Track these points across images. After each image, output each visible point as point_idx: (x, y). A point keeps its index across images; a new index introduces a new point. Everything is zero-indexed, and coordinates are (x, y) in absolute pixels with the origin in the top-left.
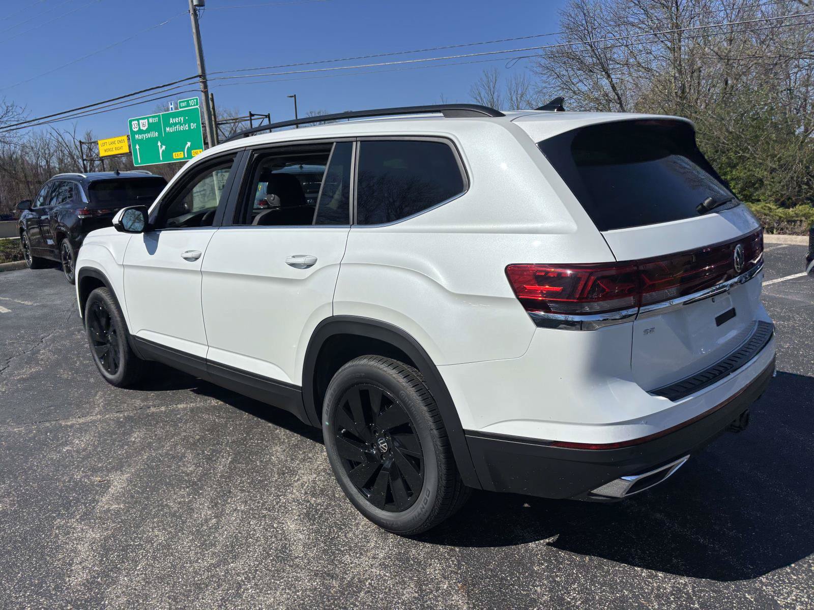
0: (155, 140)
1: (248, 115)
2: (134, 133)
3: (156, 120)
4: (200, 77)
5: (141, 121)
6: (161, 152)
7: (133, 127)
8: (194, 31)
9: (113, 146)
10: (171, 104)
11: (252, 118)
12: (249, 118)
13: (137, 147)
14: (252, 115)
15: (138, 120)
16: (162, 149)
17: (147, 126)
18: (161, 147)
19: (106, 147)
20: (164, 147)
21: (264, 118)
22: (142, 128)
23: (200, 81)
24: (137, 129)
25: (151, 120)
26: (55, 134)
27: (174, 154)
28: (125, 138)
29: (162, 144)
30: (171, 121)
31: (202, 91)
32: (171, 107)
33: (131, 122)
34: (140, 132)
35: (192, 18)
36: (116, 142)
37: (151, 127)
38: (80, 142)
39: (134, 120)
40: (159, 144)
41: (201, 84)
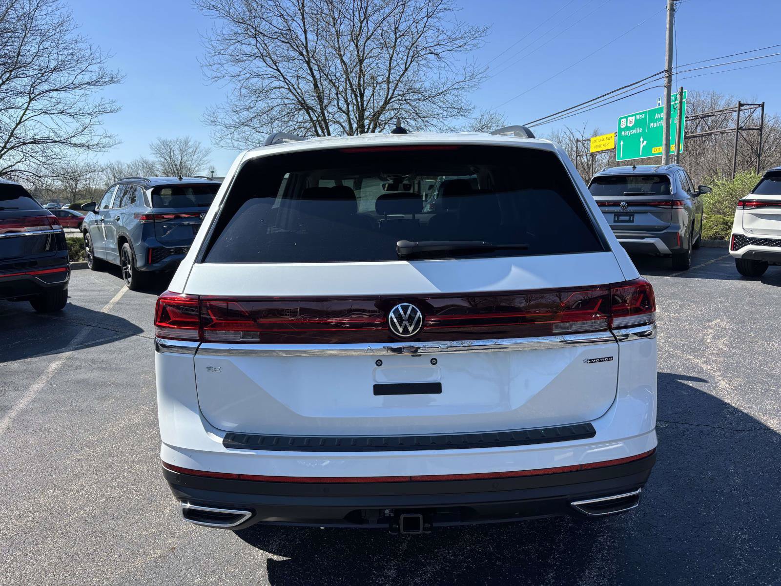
0: (639, 135)
1: (737, 105)
2: (621, 130)
3: (643, 116)
4: (666, 72)
5: (629, 118)
6: (642, 146)
7: (622, 124)
8: (668, 26)
9: (602, 143)
10: (659, 100)
11: (743, 108)
12: (737, 109)
13: (622, 143)
14: (741, 105)
15: (626, 118)
16: (643, 144)
17: (634, 122)
18: (643, 142)
19: (596, 144)
20: (645, 142)
21: (756, 108)
22: (629, 125)
23: (665, 76)
24: (625, 126)
25: (638, 117)
26: (568, 133)
27: (653, 149)
28: (613, 135)
29: (644, 140)
30: (657, 117)
31: (665, 87)
32: (658, 102)
33: (620, 120)
34: (627, 128)
35: (668, 13)
36: (605, 139)
37: (638, 123)
38: (577, 140)
39: (623, 118)
40: (642, 139)
41: (665, 79)
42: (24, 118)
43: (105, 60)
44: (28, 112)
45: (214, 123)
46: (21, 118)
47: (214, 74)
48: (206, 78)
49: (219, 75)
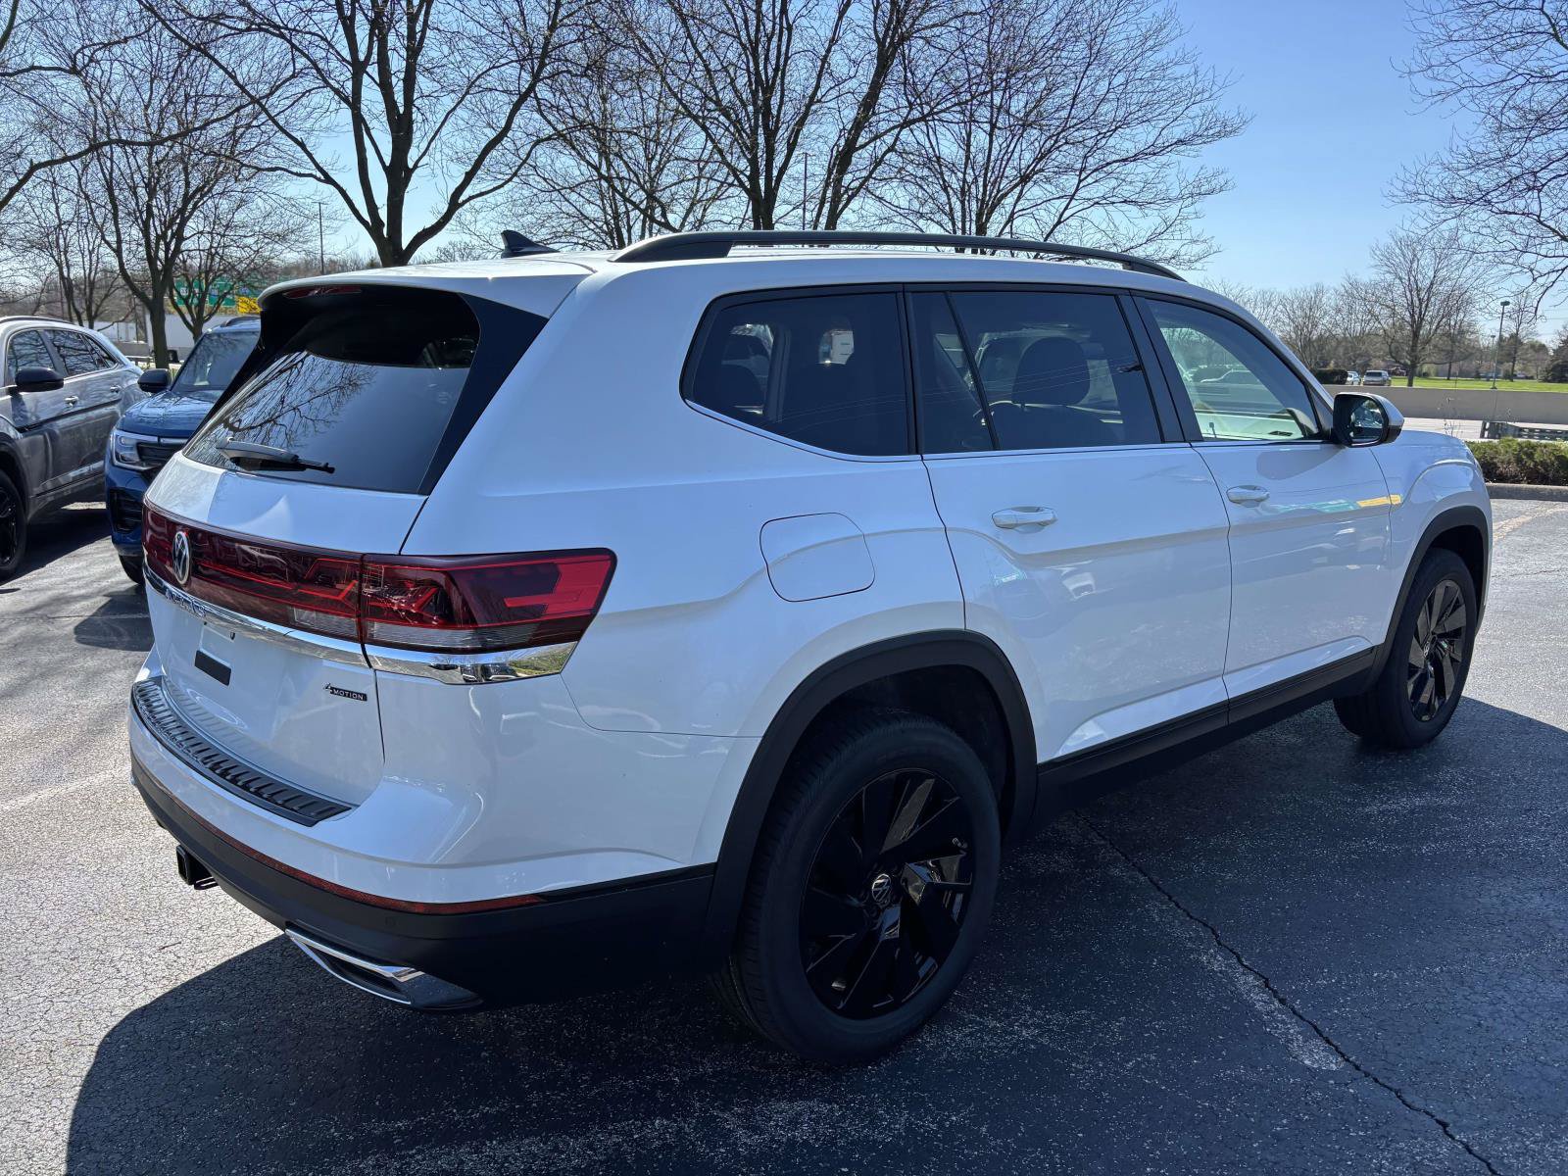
42: (1065, 215)
43: (1219, 93)
44: (1074, 203)
45: (1414, 197)
46: (1061, 215)
47: (1438, 86)
48: (1418, 98)
49: (1449, 86)
